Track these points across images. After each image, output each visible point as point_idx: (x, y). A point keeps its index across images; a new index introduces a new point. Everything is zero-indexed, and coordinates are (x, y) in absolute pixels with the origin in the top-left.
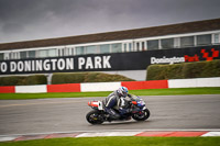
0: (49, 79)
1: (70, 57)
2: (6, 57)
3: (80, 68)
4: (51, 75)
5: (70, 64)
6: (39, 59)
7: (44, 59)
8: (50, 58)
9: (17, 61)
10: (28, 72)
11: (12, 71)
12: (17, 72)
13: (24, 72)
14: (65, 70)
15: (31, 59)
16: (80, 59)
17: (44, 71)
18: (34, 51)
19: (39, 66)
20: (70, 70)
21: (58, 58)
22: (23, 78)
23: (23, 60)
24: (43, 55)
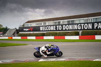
0: (80, 33)
1: (90, 23)
2: (61, 23)
3: (95, 28)
4: (81, 31)
5: (90, 26)
6: (76, 24)
7: (78, 24)
8: (81, 24)
9: (66, 25)
10: (71, 30)
11: (64, 29)
12: (66, 30)
13: (69, 30)
14: (88, 29)
15: (72, 24)
16: (95, 24)
17: (78, 30)
18: (74, 21)
19: (76, 27)
20: (90, 29)
21: (84, 24)
22: (68, 32)
23: (69, 25)
24: (77, 22)
